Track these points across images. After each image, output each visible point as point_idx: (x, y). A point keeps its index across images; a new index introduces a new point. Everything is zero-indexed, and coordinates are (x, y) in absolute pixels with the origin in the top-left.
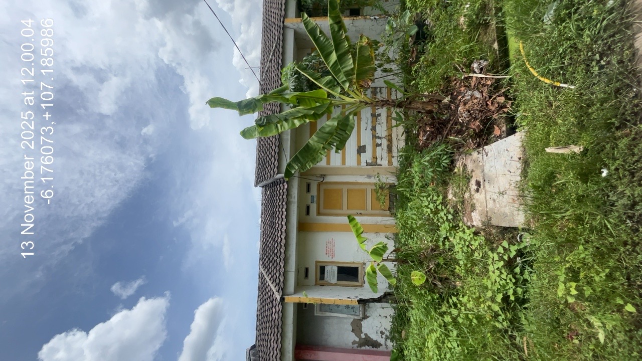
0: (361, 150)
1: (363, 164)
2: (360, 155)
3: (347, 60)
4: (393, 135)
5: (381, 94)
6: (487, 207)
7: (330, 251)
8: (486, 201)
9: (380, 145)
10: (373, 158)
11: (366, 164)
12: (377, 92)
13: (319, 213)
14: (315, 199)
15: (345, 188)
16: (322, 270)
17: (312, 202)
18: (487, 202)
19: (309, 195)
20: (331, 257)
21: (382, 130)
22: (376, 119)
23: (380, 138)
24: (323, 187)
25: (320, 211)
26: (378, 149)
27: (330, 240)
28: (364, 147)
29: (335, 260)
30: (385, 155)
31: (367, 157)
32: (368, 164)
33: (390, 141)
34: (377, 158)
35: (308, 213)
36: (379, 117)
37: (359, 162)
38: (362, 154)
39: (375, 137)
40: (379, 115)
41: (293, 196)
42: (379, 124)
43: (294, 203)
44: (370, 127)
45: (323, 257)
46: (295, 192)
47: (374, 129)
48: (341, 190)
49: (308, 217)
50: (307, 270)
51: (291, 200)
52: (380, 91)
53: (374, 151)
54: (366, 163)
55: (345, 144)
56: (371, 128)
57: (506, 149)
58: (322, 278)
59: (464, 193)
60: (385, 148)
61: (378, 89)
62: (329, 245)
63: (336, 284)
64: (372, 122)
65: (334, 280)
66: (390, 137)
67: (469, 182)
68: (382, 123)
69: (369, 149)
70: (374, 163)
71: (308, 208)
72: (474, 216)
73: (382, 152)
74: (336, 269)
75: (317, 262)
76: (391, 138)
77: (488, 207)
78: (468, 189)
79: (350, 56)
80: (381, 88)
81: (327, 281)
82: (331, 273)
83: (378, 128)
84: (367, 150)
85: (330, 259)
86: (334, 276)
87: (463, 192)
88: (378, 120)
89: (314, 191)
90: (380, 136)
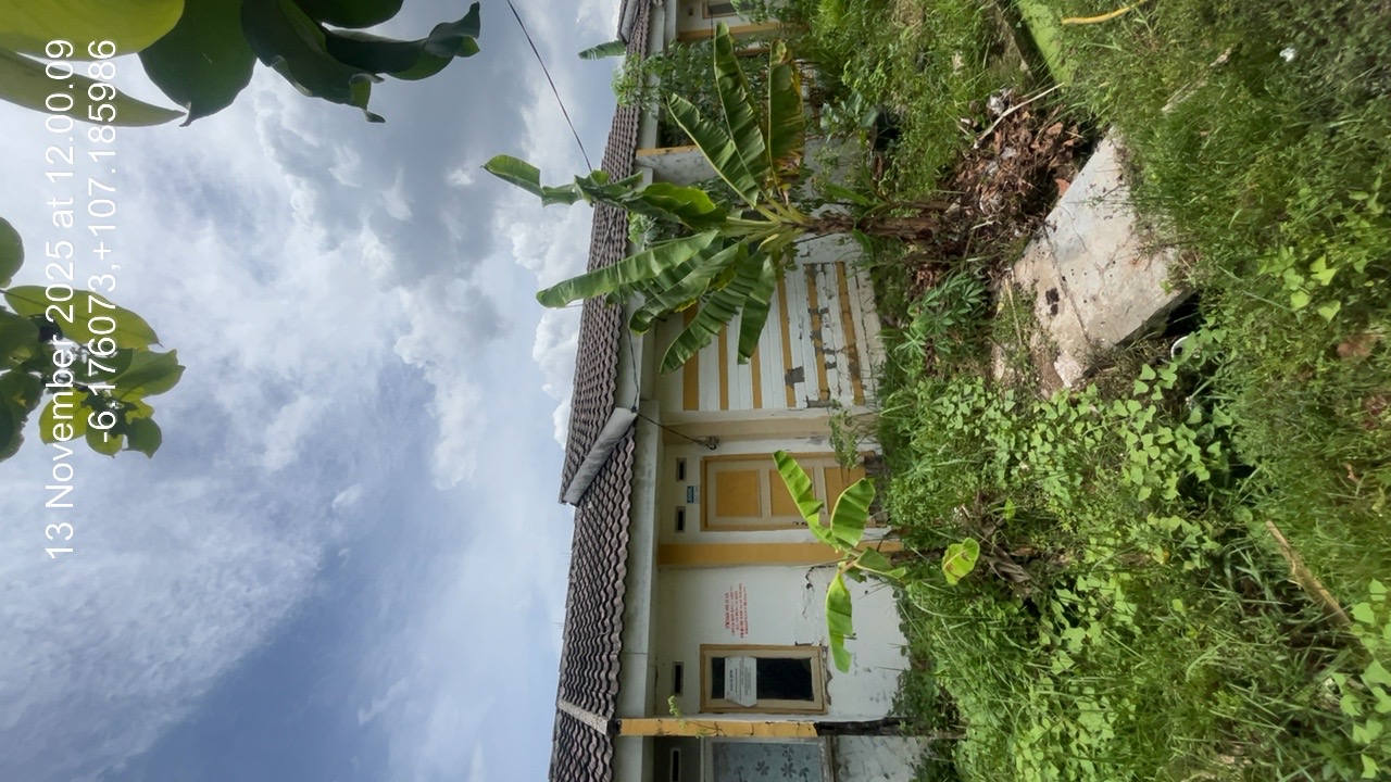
0: (794, 376)
1: (801, 404)
2: (793, 387)
3: (752, 140)
4: (858, 345)
5: (825, 274)
6: (1083, 326)
7: (735, 619)
8: (1078, 316)
9: (834, 365)
10: (822, 391)
11: (806, 405)
12: (817, 272)
13: (706, 526)
14: (697, 494)
15: (764, 469)
16: (718, 667)
17: (691, 500)
18: (1082, 314)
19: (683, 485)
20: (738, 632)
21: (834, 337)
22: (821, 318)
23: (832, 352)
24: (713, 469)
25: (710, 522)
26: (831, 373)
27: (736, 589)
28: (800, 370)
29: (749, 640)
30: (846, 383)
31: (807, 389)
32: (810, 404)
33: (854, 356)
34: (829, 391)
35: (680, 526)
36: (826, 315)
37: (791, 401)
38: (796, 385)
39: (820, 351)
40: (826, 310)
41: (647, 469)
42: (827, 326)
43: (649, 486)
44: (808, 331)
45: (719, 634)
46: (651, 461)
47: (816, 336)
48: (755, 473)
49: (681, 534)
50: (678, 670)
51: (643, 478)
52: (823, 270)
53: (822, 379)
54: (807, 401)
55: (757, 341)
56: (809, 334)
57: (1088, 186)
58: (718, 690)
59: (1029, 339)
60: (846, 371)
61: (819, 268)
62: (732, 602)
63: (753, 707)
64: (813, 324)
65: (750, 697)
66: (853, 350)
67: (1034, 308)
68: (834, 325)
69: (811, 374)
70: (825, 400)
71: (681, 516)
72: (1062, 367)
73: (838, 379)
74: (752, 665)
75: (704, 647)
76: (856, 352)
77: (1086, 322)
78: (1035, 324)
79: (759, 130)
80: (823, 265)
81: (729, 701)
82: (742, 678)
83: (826, 334)
84: (805, 375)
85: (737, 640)
86: (748, 686)
87: (1025, 337)
88: (823, 319)
89: (694, 477)
90: (832, 348)
